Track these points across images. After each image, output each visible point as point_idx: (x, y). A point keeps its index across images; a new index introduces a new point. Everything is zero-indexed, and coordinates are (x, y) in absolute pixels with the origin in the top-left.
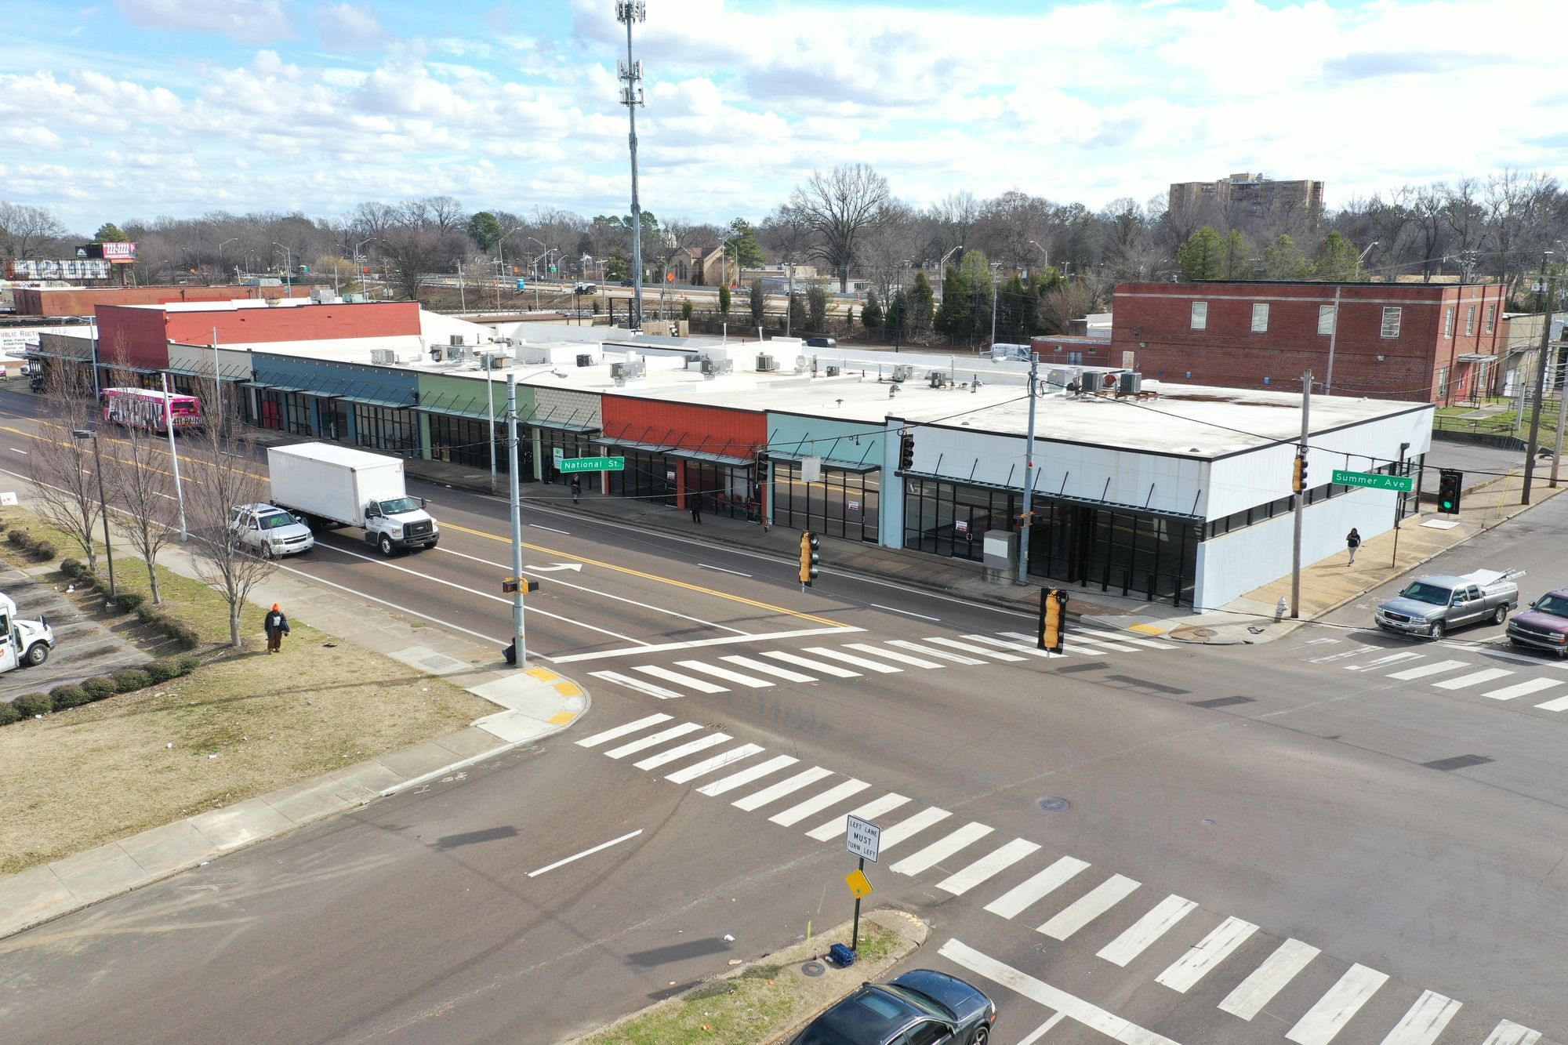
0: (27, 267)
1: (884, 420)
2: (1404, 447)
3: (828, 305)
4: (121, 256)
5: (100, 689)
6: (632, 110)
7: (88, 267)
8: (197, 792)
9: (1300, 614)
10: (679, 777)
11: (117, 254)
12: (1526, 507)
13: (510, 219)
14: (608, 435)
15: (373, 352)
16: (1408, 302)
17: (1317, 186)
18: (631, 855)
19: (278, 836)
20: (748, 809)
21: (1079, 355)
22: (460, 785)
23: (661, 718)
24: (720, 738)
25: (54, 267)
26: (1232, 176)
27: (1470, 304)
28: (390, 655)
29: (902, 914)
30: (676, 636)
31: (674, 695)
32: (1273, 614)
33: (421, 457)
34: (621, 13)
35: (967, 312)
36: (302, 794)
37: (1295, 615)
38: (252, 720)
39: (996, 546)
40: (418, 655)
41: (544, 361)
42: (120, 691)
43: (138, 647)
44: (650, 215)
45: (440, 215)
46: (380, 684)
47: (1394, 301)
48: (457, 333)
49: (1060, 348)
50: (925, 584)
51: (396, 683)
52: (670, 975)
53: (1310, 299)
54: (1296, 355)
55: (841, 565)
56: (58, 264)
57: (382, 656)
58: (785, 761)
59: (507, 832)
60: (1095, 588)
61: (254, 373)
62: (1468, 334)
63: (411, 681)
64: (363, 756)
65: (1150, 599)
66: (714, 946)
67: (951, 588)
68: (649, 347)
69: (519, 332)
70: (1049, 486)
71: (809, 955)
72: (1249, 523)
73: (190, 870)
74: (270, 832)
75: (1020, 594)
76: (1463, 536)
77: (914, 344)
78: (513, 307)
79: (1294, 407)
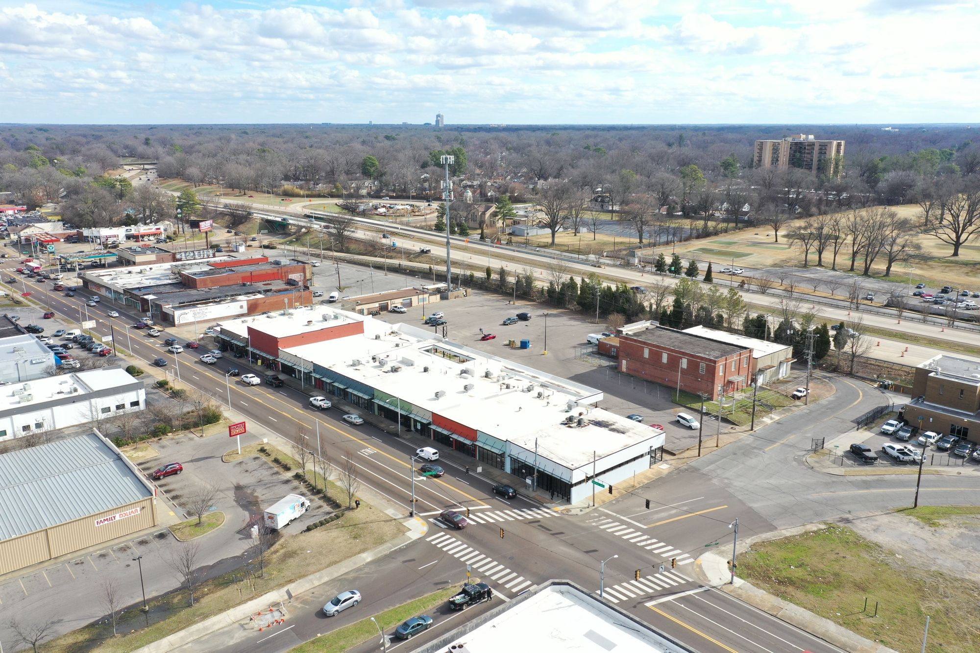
1: (505, 440)
5: (326, 520)
10: (445, 549)
11: (205, 226)
12: (698, 458)
14: (433, 426)
16: (706, 363)
18: (436, 565)
19: (375, 559)
20: (456, 557)
21: (615, 350)
22: (405, 549)
23: (442, 533)
27: (733, 361)
28: (385, 511)
29: (477, 578)
32: (588, 506)
33: (375, 414)
36: (376, 550)
37: (594, 506)
38: (362, 530)
39: (529, 481)
40: (391, 512)
41: (412, 365)
42: (331, 520)
46: (384, 521)
47: (703, 362)
49: (608, 346)
51: (387, 521)
53: (679, 355)
55: (493, 480)
58: (465, 546)
59: (414, 560)
61: (314, 370)
62: (733, 370)
63: (391, 520)
64: (386, 542)
66: (447, 582)
70: (541, 467)
75: (533, 494)
76: (666, 472)
77: (569, 309)
78: (391, 258)
79: (623, 433)
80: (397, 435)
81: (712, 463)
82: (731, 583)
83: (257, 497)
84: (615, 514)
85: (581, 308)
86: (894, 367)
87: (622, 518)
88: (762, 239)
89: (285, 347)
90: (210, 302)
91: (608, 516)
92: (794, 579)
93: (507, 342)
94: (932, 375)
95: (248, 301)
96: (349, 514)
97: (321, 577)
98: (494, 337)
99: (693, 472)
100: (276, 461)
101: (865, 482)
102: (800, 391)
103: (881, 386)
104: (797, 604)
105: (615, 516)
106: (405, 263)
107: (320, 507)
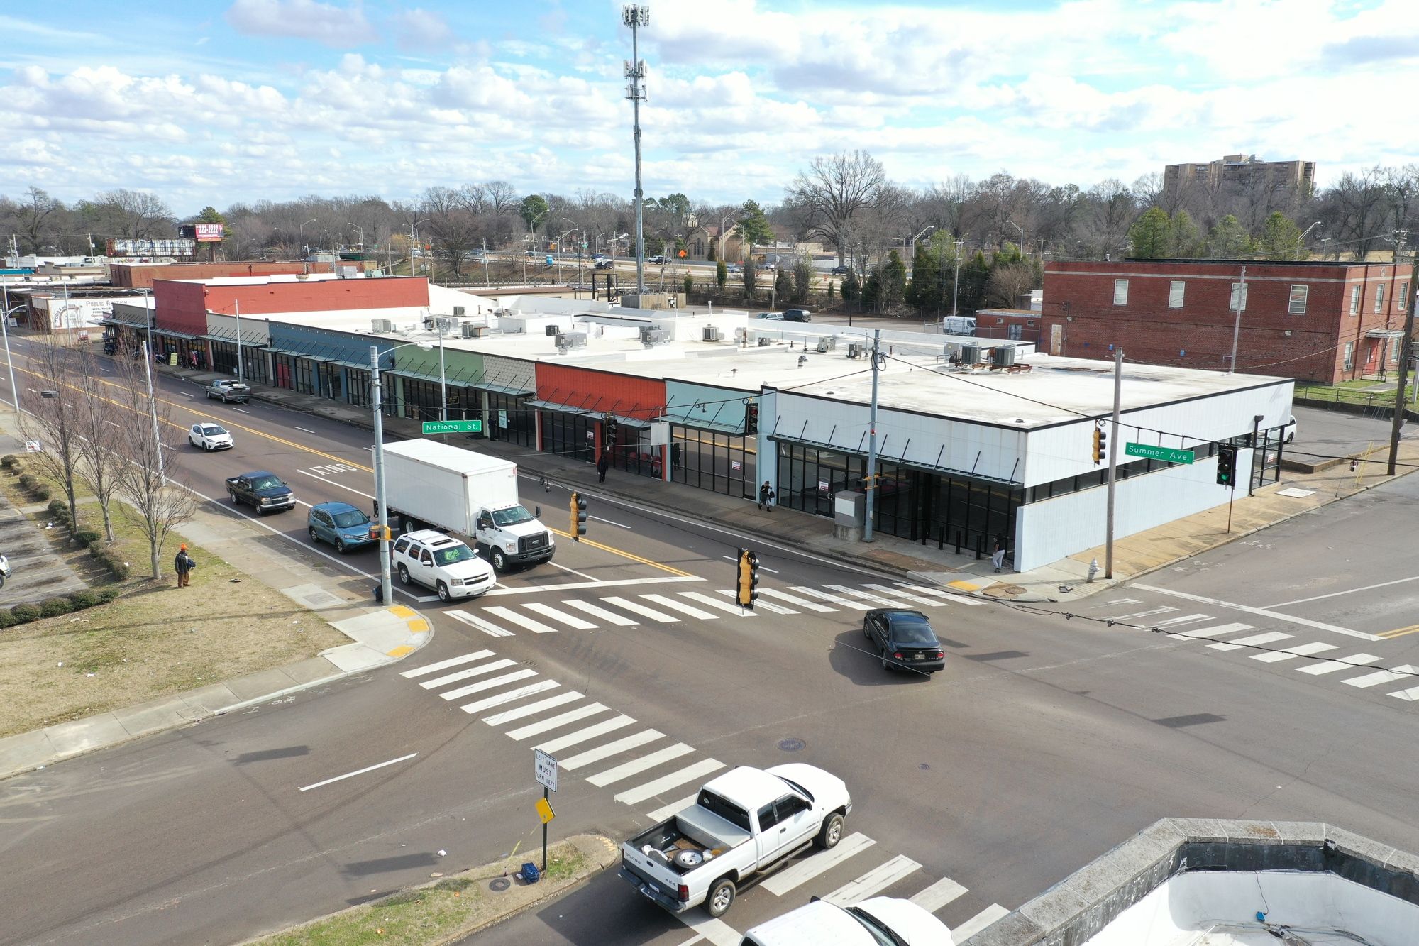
0: (125, 246)
1: (760, 389)
2: (1258, 419)
3: (811, 279)
4: (211, 236)
5: (26, 613)
6: (637, 105)
7: (176, 245)
8: (63, 705)
9: (1114, 574)
10: (471, 709)
11: (208, 233)
12: (1392, 477)
13: (558, 201)
14: (540, 399)
15: (373, 321)
16: (1313, 280)
17: (1308, 167)
18: (397, 775)
19: (112, 747)
20: (517, 739)
21: (1020, 328)
22: (285, 707)
23: (486, 653)
24: (528, 673)
25: (148, 245)
26: (1225, 158)
27: (1380, 282)
28: (282, 591)
29: (603, 838)
30: (535, 581)
31: (506, 633)
32: (1086, 575)
33: (397, 415)
34: (627, 17)
35: (933, 287)
36: (149, 710)
37: (1109, 576)
38: (139, 644)
39: (845, 506)
40: (306, 591)
41: (520, 331)
42: (45, 616)
43: (82, 578)
44: (683, 196)
45: (496, 199)
46: (261, 616)
47: (1300, 279)
48: (459, 305)
49: (1002, 321)
50: (783, 539)
51: (274, 615)
52: (373, 884)
53: (1223, 277)
54: (1209, 329)
55: (715, 519)
56: (151, 242)
57: (275, 592)
58: (574, 696)
59: (302, 750)
60: (932, 546)
61: (271, 340)
62: (1377, 310)
63: (286, 615)
64: (215, 680)
65: (978, 558)
66: (427, 860)
67: (803, 543)
68: (621, 319)
69: (517, 305)
70: (894, 452)
71: (502, 873)
72: (1076, 489)
73: (27, 772)
74: (107, 743)
75: (863, 549)
76: (1313, 504)
77: (887, 316)
84: (1210, 601)
87: (1246, 608)
91: (1185, 607)
96: (137, 597)
100: (22, 483)
107: (57, 580)
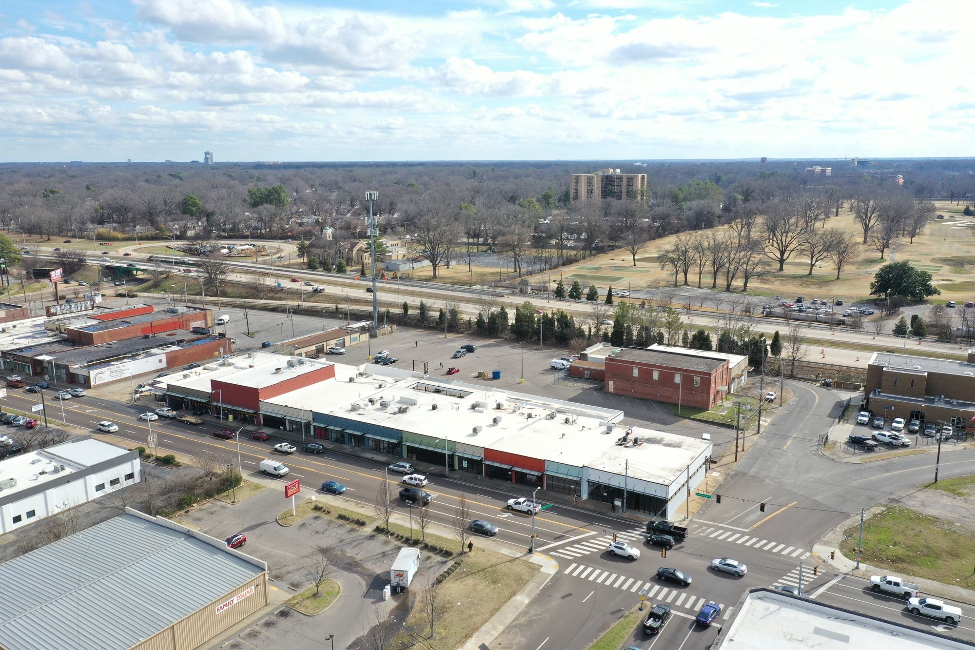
0: (56, 309)
1: (582, 466)
3: (459, 316)
7: (83, 305)
8: (506, 592)
10: (591, 578)
11: (56, 276)
12: (736, 463)
14: (486, 461)
15: (352, 405)
16: (702, 377)
19: (533, 600)
21: (589, 372)
22: (551, 585)
23: (574, 565)
24: (590, 568)
28: (500, 552)
30: (558, 539)
31: (571, 557)
32: (683, 518)
33: (402, 457)
37: (688, 518)
38: (494, 574)
40: (506, 552)
46: (509, 561)
47: (697, 375)
49: (581, 369)
51: (512, 561)
53: (671, 372)
54: (667, 388)
59: (570, 593)
61: (314, 419)
64: (527, 580)
65: (656, 515)
67: (608, 514)
70: (631, 488)
71: (636, 610)
73: (524, 608)
75: (626, 515)
76: (721, 479)
77: (502, 338)
78: (280, 299)
79: (679, 447)
80: (445, 476)
81: (752, 466)
82: (857, 568)
83: (351, 557)
84: (712, 523)
85: (515, 336)
86: (824, 367)
87: (720, 525)
88: (620, 264)
89: (265, 398)
90: (124, 358)
91: (709, 526)
92: (900, 556)
93: (477, 374)
94: (885, 369)
95: (167, 353)
96: (465, 559)
97: (494, 628)
98: (458, 371)
99: (742, 476)
100: (341, 517)
101: (881, 466)
102: (772, 395)
103: (824, 385)
104: (921, 577)
105: (717, 525)
106: (303, 304)
107: (429, 558)
